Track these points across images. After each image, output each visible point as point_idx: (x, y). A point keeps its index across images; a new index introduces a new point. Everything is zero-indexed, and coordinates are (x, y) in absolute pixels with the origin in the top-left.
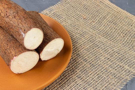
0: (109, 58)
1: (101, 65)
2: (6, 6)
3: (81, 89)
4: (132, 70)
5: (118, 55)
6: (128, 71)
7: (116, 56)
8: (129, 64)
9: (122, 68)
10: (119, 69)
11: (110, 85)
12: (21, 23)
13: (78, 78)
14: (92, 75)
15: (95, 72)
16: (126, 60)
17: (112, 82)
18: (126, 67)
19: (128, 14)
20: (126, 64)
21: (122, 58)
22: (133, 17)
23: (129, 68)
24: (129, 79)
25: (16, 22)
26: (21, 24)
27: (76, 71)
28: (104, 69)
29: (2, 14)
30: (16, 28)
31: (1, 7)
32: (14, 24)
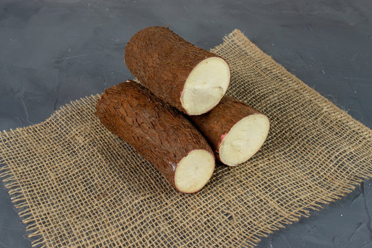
0: (241, 182)
1: (221, 194)
2: (135, 103)
3: (162, 245)
4: (283, 212)
5: (262, 177)
6: (273, 213)
7: (259, 177)
8: (280, 197)
9: (262, 206)
10: (256, 207)
11: (226, 242)
12: (167, 140)
13: (166, 219)
14: (196, 215)
15: (204, 209)
16: (276, 187)
17: (233, 234)
18: (273, 204)
19: (317, 95)
20: (274, 198)
21: (269, 183)
22: (326, 102)
23: (276, 207)
24: (269, 232)
25: (157, 136)
26: (166, 142)
27: (167, 204)
28: (224, 203)
29: (127, 118)
30: (157, 149)
31: (125, 105)
32: (153, 142)
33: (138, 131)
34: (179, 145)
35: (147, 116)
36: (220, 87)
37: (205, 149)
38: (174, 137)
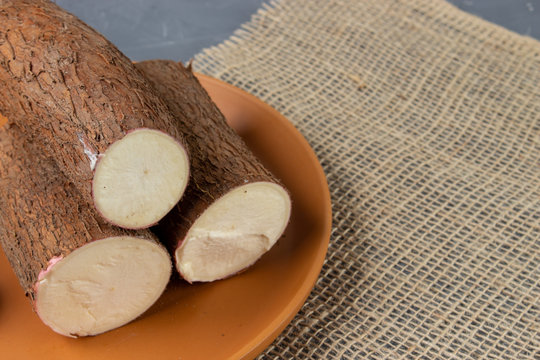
0: (507, 247)
1: (480, 280)
2: (34, 32)
12: (86, 104)
13: (388, 346)
14: (450, 327)
15: (461, 314)
25: (68, 99)
26: (85, 110)
27: (372, 319)
28: (498, 293)
29: (13, 64)
30: (63, 126)
31: (13, 37)
32: (57, 111)
33: (32, 90)
34: (110, 115)
35: (54, 57)
36: (263, 236)
37: (168, 131)
38: (104, 99)
